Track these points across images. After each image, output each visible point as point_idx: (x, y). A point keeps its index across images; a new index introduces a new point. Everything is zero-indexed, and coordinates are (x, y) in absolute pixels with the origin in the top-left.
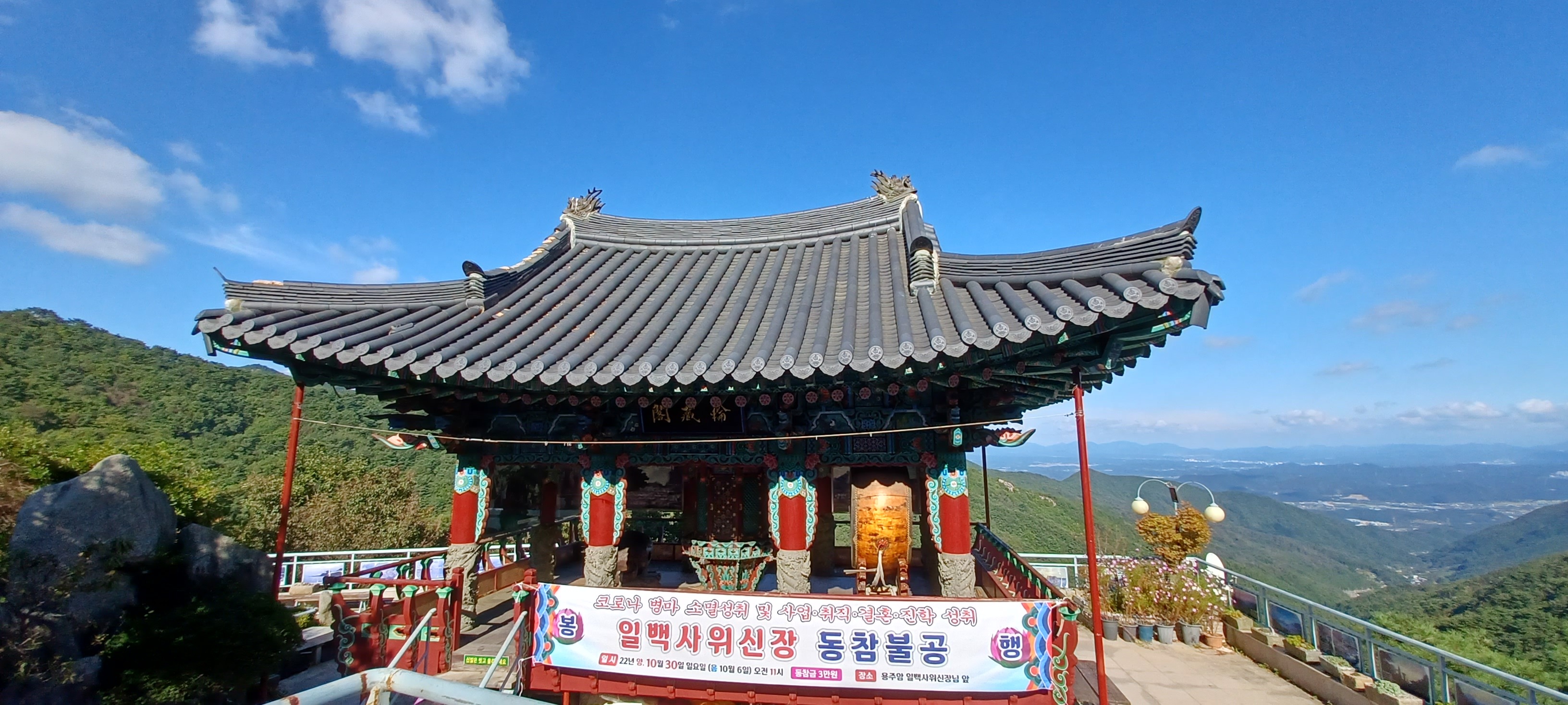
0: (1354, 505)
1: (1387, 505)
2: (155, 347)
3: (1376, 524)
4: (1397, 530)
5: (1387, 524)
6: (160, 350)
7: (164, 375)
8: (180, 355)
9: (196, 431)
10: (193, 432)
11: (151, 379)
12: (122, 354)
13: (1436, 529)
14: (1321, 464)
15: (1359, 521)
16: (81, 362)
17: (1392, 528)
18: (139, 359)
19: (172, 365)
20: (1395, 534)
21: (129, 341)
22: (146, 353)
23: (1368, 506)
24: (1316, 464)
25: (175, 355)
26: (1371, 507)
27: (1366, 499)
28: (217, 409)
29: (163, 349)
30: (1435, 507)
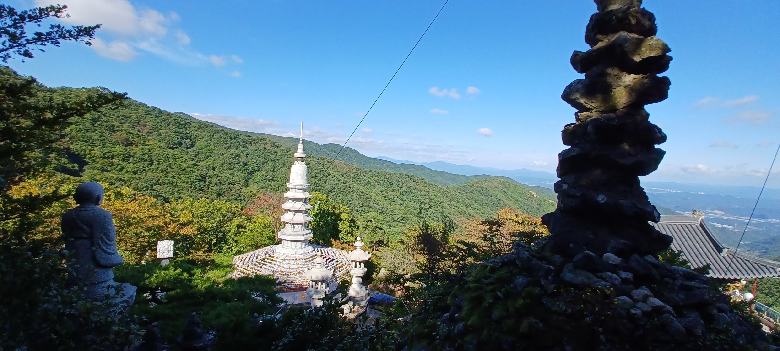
0: (716, 216)
1: (734, 217)
2: (152, 107)
3: (725, 226)
4: (736, 230)
5: (731, 227)
6: (154, 108)
7: (158, 120)
8: (162, 111)
9: (175, 146)
10: (175, 147)
11: (154, 122)
12: (140, 110)
13: (758, 231)
14: (702, 193)
15: (716, 224)
16: (125, 113)
17: (733, 229)
18: (147, 112)
19: (160, 115)
20: (735, 232)
21: (141, 104)
22: (149, 109)
23: (723, 217)
24: (700, 193)
25: (160, 111)
26: (725, 218)
27: (723, 213)
28: (181, 137)
29: (155, 108)
30: (760, 220)
